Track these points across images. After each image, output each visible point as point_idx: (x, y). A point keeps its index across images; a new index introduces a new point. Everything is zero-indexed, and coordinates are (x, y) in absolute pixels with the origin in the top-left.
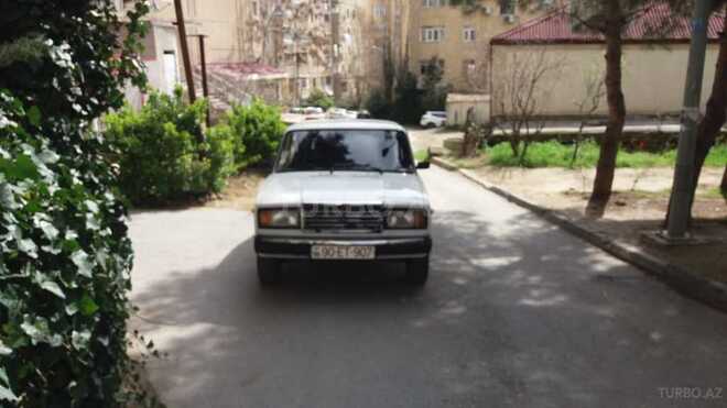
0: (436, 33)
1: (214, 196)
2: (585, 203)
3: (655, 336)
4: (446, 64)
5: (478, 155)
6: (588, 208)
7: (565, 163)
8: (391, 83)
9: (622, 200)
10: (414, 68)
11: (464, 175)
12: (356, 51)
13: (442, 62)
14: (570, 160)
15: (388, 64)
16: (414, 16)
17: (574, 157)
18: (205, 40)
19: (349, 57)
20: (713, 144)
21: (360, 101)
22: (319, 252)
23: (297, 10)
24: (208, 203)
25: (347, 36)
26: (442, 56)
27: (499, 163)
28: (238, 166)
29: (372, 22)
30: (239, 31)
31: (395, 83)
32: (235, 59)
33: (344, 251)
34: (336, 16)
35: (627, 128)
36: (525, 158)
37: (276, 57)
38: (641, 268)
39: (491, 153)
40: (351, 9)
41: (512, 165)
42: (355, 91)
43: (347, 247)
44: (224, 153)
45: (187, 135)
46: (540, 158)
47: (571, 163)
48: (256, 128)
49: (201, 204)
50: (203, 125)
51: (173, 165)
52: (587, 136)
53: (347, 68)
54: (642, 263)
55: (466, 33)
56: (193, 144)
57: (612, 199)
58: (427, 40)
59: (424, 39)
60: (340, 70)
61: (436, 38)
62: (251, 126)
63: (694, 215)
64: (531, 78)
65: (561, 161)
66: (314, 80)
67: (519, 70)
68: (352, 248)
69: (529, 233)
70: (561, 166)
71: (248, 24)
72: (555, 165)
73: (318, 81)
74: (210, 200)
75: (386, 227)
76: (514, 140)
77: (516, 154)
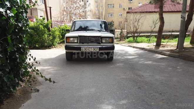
0: (112, 15)
1: (53, 47)
2: (154, 47)
3: (178, 68)
4: (114, 22)
5: (124, 40)
6: (155, 48)
7: (147, 42)
9: (164, 46)
11: (121, 45)
13: (113, 22)
14: (148, 41)
16: (106, 10)
17: (150, 40)
18: (51, 9)
20: (186, 37)
22: (83, 49)
23: (76, 8)
24: (52, 49)
25: (88, 16)
26: (113, 21)
27: (130, 42)
28: (60, 41)
29: (95, 13)
30: (60, 13)
32: (59, 20)
33: (90, 49)
34: (86, 11)
35: (163, 34)
36: (137, 41)
37: (70, 20)
38: (171, 57)
39: (127, 40)
40: (90, 10)
41: (133, 42)
43: (91, 48)
44: (56, 35)
45: (46, 29)
46: (141, 40)
47: (149, 41)
50: (50, 28)
52: (152, 35)
54: (172, 55)
55: (120, 15)
56: (48, 32)
57: (161, 46)
58: (110, 17)
59: (109, 16)
61: (112, 16)
63: (184, 47)
64: (138, 19)
65: (146, 41)
67: (135, 17)
68: (92, 48)
69: (140, 53)
70: (146, 42)
71: (63, 11)
72: (145, 42)
75: (102, 43)
76: (134, 37)
77: (134, 40)
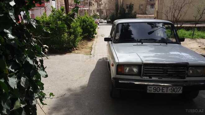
4: (134, 5)
8: (118, 11)
10: (125, 7)
12: (106, 2)
15: (117, 5)
17: (193, 35)
19: (104, 4)
21: (107, 17)
24: (73, 52)
31: (119, 11)
33: (165, 89)
42: (105, 14)
47: (192, 37)
48: (86, 24)
49: (70, 52)
51: (61, 37)
53: (103, 7)
60: (101, 8)
62: (85, 23)
65: (189, 36)
66: (94, 10)
70: (189, 38)
72: (187, 37)
73: (95, 11)
74: (74, 50)
75: (188, 76)
